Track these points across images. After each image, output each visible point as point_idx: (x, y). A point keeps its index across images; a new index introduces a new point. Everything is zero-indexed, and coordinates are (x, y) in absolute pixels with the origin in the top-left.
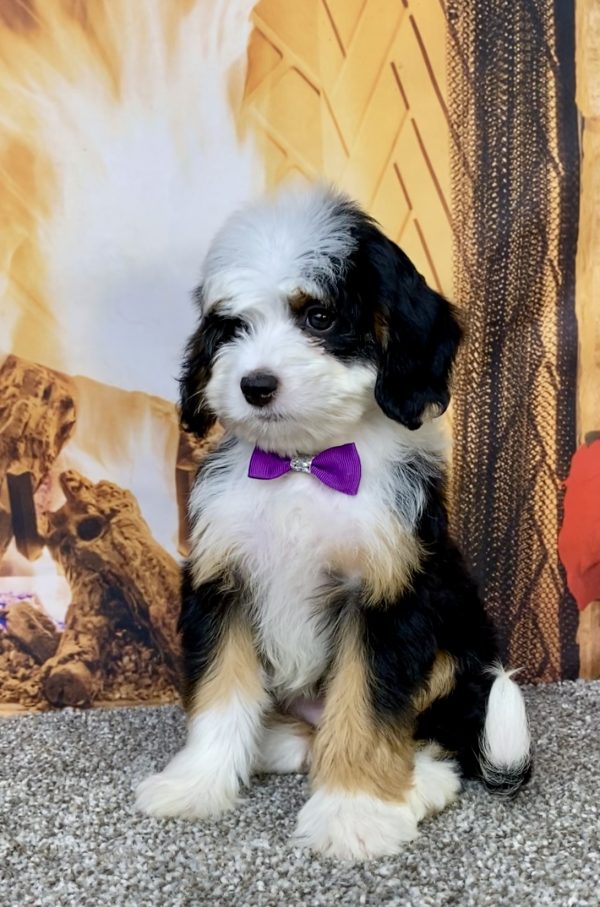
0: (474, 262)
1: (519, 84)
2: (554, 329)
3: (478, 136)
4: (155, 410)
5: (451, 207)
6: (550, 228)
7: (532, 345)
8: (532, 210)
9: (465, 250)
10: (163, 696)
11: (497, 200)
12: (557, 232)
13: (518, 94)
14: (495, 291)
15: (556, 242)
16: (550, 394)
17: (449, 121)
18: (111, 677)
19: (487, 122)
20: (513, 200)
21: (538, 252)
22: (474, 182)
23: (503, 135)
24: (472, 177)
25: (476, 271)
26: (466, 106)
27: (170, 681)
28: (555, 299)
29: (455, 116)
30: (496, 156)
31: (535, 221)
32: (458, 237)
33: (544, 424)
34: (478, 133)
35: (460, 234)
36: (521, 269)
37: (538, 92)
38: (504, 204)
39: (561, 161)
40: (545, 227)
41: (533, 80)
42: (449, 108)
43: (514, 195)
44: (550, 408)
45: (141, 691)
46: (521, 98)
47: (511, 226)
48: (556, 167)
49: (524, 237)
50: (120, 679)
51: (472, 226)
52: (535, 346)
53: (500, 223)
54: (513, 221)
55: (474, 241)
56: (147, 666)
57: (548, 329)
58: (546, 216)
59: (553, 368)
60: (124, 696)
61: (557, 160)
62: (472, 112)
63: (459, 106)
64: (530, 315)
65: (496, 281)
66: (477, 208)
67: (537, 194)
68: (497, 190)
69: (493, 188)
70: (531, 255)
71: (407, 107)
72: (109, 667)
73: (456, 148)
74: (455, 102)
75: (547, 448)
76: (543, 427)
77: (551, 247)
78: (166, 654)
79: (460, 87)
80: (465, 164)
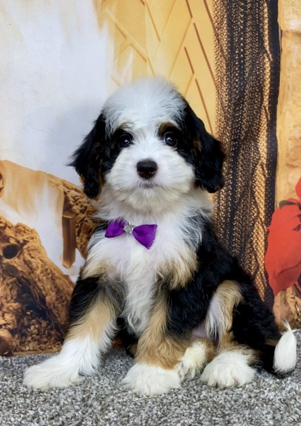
0: (226, 105)
1: (249, 9)
2: (265, 144)
3: (228, 36)
4: (50, 182)
5: (214, 74)
6: (265, 89)
7: (254, 153)
8: (256, 78)
9: (222, 98)
10: (54, 348)
11: (238, 72)
12: (268, 91)
13: (249, 15)
14: (236, 122)
15: (267, 97)
16: (262, 180)
17: (213, 26)
18: (24, 338)
19: (233, 29)
20: (247, 72)
21: (259, 102)
22: (226, 61)
23: (241, 36)
24: (225, 58)
25: (227, 110)
26: (222, 19)
27: (58, 339)
28: (266, 128)
29: (216, 24)
30: (237, 48)
31: (258, 84)
32: (218, 91)
33: (259, 196)
34: (228, 34)
35: (220, 89)
36: (250, 110)
37: (259, 14)
38: (242, 74)
39: (271, 53)
40: (262, 88)
41: (256, 8)
42: (214, 19)
43: (247, 70)
44: (262, 187)
45: (41, 345)
46: (250, 17)
47: (246, 86)
48: (268, 56)
49: (252, 93)
50: (29, 339)
51: (225, 85)
52: (255, 154)
53: (240, 84)
54: (247, 83)
55: (227, 93)
56: (44, 331)
57: (262, 145)
58: (263, 82)
59: (264, 166)
60: (31, 349)
61: (269, 52)
62: (225, 22)
63: (218, 18)
64: (253, 136)
65: (237, 116)
66: (228, 75)
67: (259, 70)
68: (238, 66)
69: (236, 65)
70: (255, 103)
71: (192, 17)
72: (23, 332)
73: (217, 41)
74: (217, 16)
75: (260, 209)
76: (258, 198)
77: (265, 100)
78: (55, 324)
79: (219, 8)
80: (222, 51)
